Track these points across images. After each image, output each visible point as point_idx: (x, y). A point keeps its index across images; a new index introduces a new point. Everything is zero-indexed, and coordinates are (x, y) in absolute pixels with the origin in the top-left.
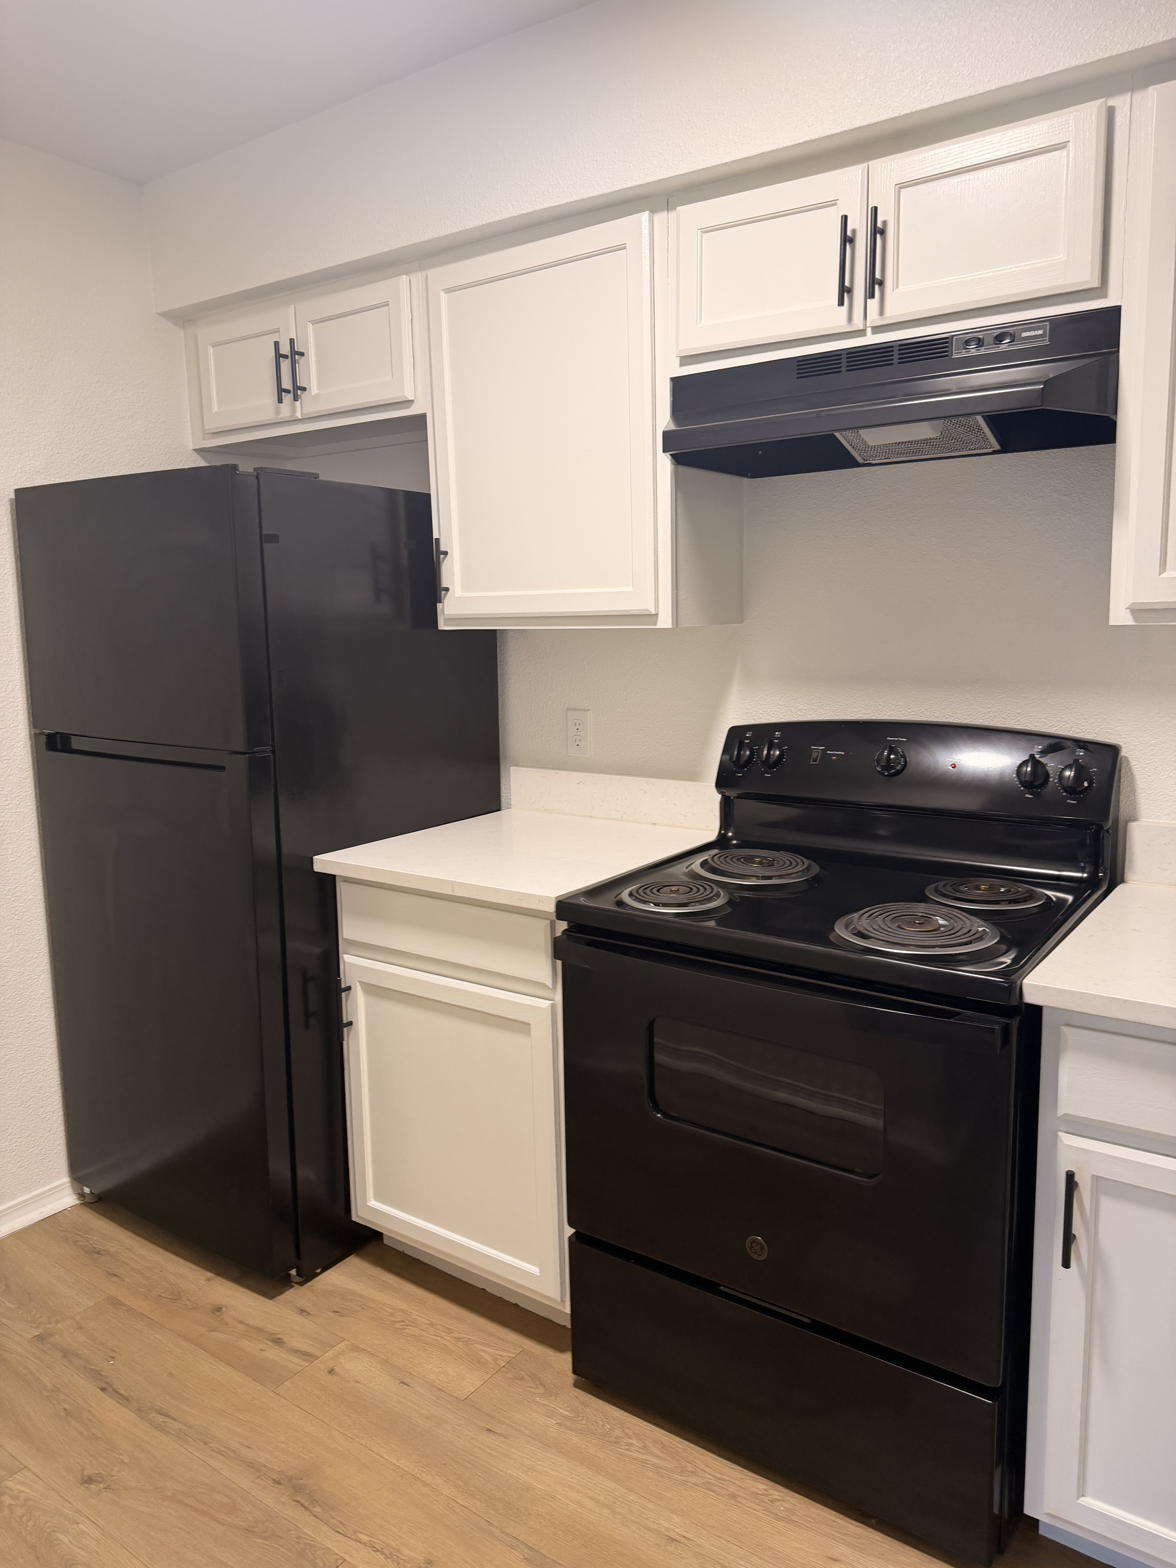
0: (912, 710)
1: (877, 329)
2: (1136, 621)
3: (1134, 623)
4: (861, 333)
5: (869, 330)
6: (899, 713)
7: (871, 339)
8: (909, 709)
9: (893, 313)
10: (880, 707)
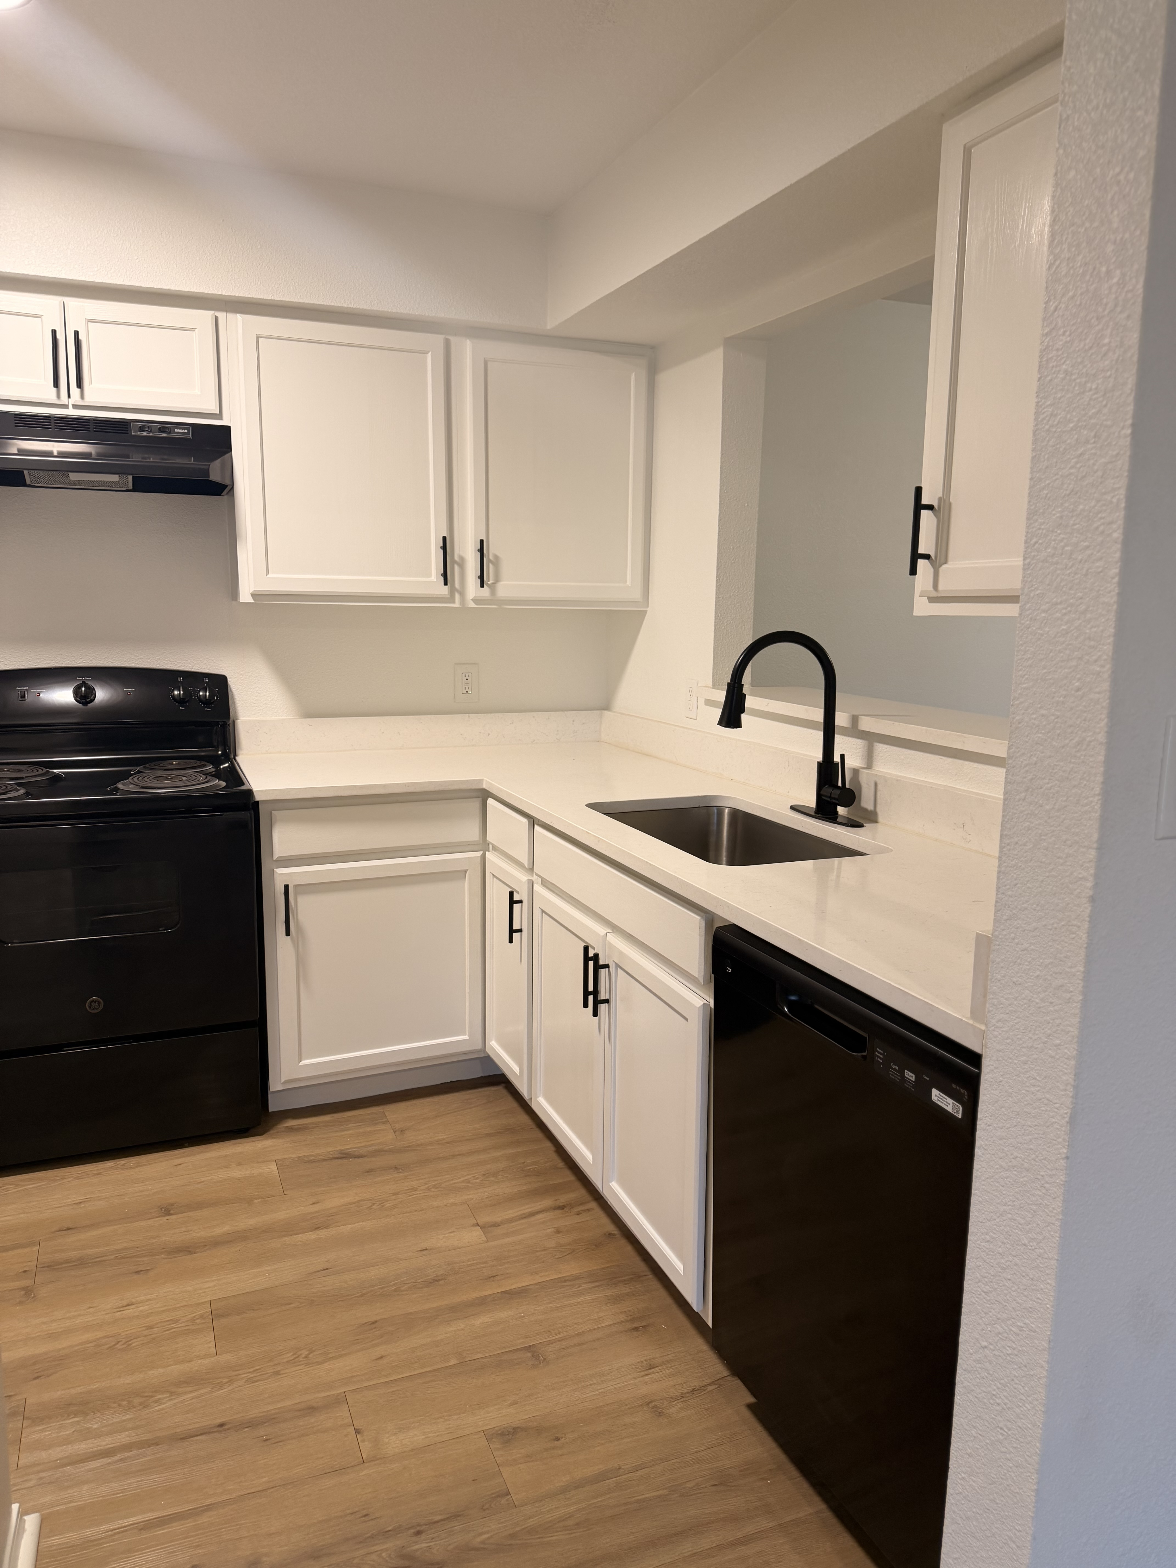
0: (83, 659)
1: (75, 407)
2: (254, 601)
3: (253, 601)
4: (66, 406)
5: (70, 406)
6: (74, 662)
7: (71, 412)
8: (81, 658)
9: (89, 400)
10: (58, 658)
